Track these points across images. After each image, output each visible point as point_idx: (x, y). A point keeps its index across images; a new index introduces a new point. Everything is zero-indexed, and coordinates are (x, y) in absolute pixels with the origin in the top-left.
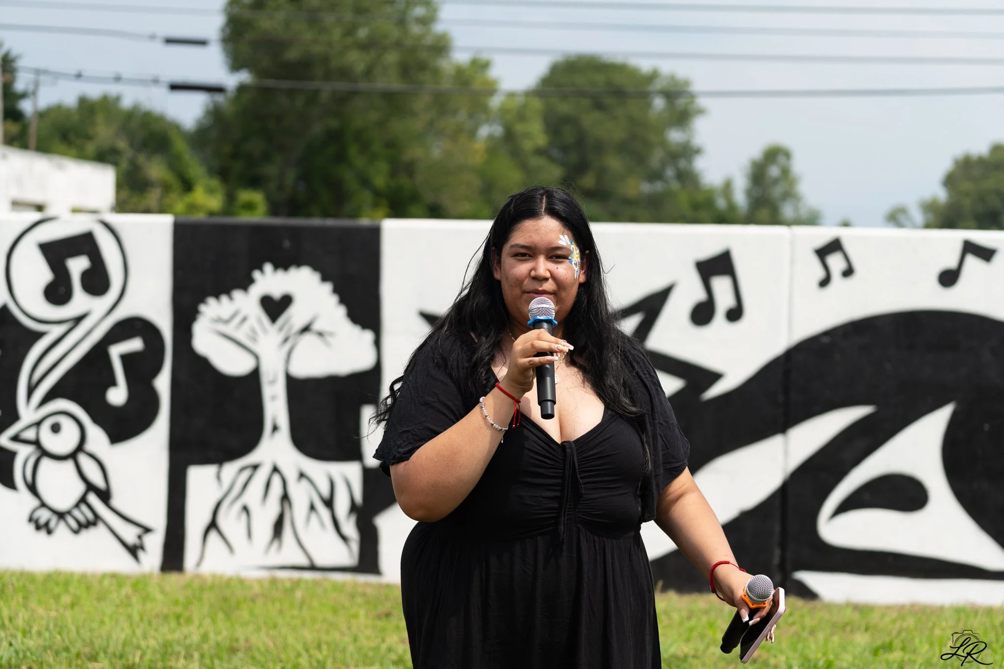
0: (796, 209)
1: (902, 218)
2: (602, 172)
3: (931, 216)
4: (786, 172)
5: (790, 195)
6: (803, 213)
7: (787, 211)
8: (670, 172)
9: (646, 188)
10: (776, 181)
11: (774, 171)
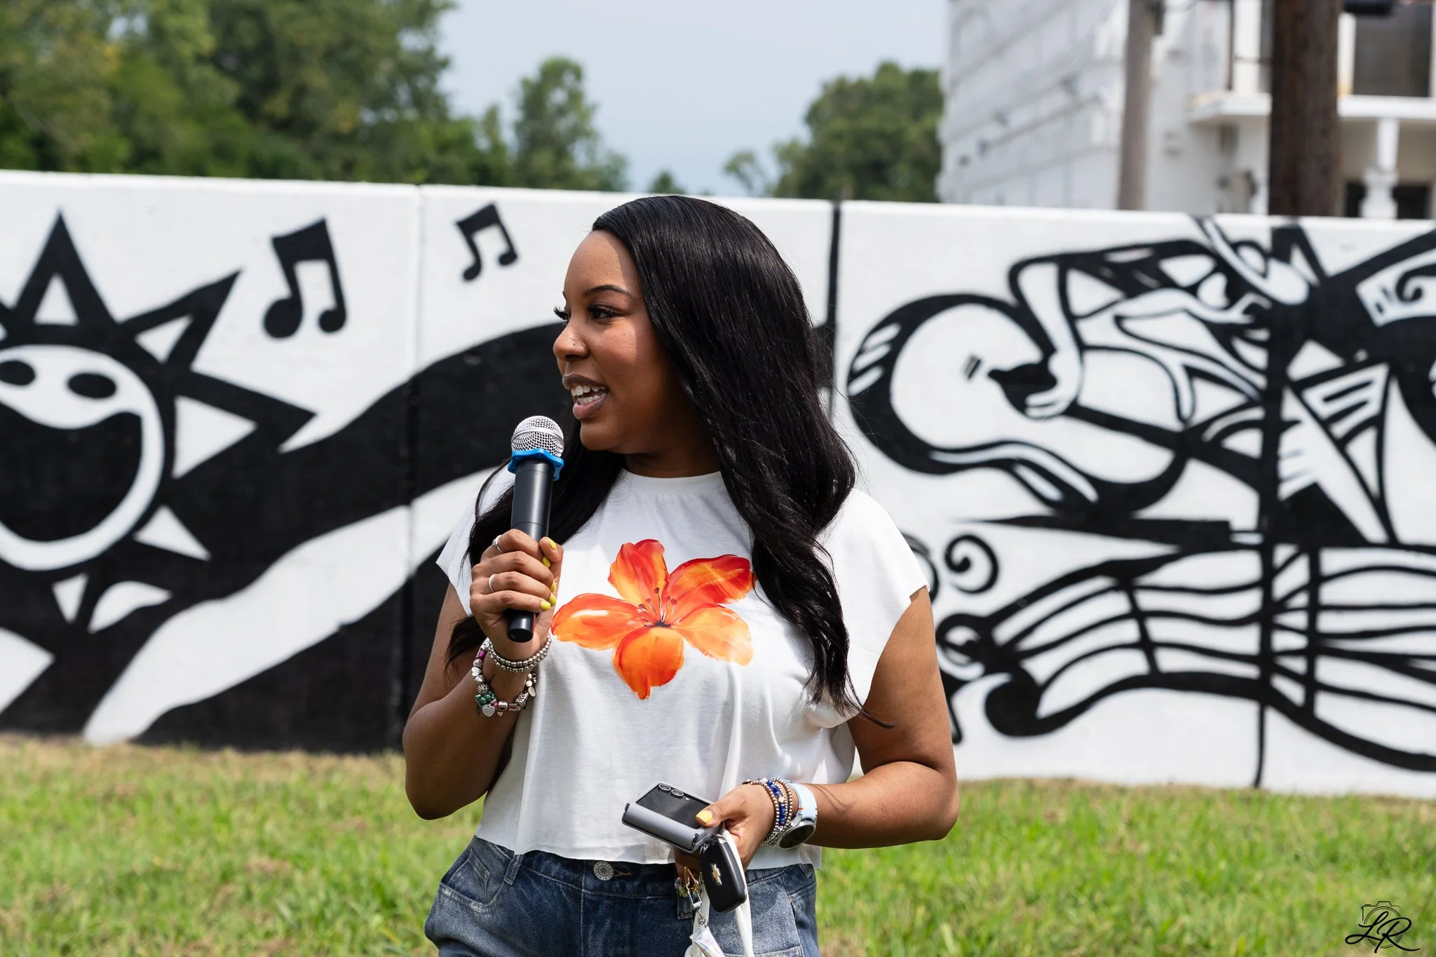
0: (591, 153)
1: (747, 169)
2: (301, 92)
3: (789, 168)
4: (575, 97)
5: (581, 131)
6: (602, 159)
7: (580, 157)
8: (403, 94)
9: (368, 117)
10: (561, 111)
11: (558, 97)
